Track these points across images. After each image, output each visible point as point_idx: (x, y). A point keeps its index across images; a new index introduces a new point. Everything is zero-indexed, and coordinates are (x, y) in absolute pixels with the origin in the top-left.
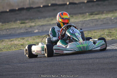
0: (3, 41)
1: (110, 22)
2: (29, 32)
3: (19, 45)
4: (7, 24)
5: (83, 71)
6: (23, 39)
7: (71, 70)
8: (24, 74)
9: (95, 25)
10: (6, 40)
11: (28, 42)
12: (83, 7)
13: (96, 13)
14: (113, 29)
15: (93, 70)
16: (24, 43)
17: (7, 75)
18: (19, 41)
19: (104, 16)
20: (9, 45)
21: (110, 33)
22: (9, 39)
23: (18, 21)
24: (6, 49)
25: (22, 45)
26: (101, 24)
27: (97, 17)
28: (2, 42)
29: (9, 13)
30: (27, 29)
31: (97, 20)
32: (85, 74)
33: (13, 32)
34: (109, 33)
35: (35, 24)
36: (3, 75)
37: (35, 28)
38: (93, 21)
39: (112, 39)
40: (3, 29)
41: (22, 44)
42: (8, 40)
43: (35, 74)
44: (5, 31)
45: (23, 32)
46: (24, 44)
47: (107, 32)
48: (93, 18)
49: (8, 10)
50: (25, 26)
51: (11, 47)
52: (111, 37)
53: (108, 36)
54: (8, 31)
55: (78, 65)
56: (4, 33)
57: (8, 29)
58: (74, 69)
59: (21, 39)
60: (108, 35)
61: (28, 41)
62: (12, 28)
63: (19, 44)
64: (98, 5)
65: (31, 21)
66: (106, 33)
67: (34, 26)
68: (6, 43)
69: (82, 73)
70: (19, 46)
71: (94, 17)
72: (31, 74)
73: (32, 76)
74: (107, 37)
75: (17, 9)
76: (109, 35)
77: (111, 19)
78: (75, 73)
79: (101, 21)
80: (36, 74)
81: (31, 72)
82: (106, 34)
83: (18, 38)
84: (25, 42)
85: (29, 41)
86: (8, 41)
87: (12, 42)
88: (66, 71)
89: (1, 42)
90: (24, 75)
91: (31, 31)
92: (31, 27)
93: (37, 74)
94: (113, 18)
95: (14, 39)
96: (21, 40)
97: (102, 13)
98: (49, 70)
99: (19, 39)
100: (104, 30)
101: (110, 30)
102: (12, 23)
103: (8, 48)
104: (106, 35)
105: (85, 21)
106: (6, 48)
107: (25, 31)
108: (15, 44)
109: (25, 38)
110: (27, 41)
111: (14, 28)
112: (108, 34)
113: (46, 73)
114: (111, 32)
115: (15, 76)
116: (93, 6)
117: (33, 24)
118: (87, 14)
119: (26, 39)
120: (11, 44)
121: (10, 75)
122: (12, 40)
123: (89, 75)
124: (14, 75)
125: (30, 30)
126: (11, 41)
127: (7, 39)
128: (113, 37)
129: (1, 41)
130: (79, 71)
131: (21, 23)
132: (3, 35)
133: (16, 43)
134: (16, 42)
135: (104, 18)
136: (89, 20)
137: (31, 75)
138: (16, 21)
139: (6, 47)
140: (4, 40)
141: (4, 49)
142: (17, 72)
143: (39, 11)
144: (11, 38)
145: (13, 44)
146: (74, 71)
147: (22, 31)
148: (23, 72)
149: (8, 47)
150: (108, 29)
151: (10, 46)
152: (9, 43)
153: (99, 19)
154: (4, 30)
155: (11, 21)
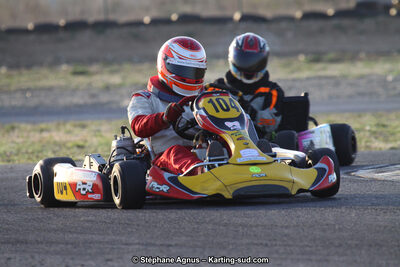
0: (13, 128)
1: (380, 90)
2: (102, 105)
3: (69, 145)
4: (25, 72)
5: (308, 249)
6: (83, 127)
7: (264, 242)
8: (100, 242)
9: (330, 97)
10: (23, 126)
11: (99, 139)
12: (290, 35)
13: (332, 55)
14: (393, 116)
15: (340, 245)
16: (86, 141)
17: (42, 243)
18: (69, 132)
19: (359, 69)
20: (33, 143)
21: (384, 126)
22: (34, 123)
23: (64, 67)
24: (26, 156)
25: (79, 147)
26: (350, 97)
27: (335, 70)
28: (11, 133)
29: (32, 37)
30: (93, 96)
31: (336, 81)
32: (313, 257)
33: (47, 101)
34: (378, 125)
35: (124, 78)
36: (26, 243)
37: (124, 91)
38: (324, 82)
39: (392, 148)
40: (13, 88)
41: (81, 143)
42: (29, 127)
43: (137, 246)
44: (18, 95)
45: (81, 102)
46: (87, 144)
47: (373, 123)
48: (322, 73)
49: (30, 26)
50: (90, 84)
51: (41, 151)
52: (386, 140)
53: (376, 138)
54: (28, 95)
55: (287, 227)
56: (14, 103)
57: (28, 89)
58: (275, 240)
59: (75, 126)
60: (375, 133)
61: (101, 136)
62: (42, 89)
63: (67, 142)
64: (341, 29)
65: (108, 69)
66: (368, 128)
67: (120, 86)
68: (25, 134)
69: (303, 254)
70: (69, 148)
71: (324, 69)
72: (127, 244)
73: (128, 252)
74: (373, 139)
75: (62, 22)
76: (381, 134)
77: (383, 82)
78: (277, 252)
79: (351, 85)
80: (143, 244)
81: (123, 239)
82: (369, 131)
83: (64, 124)
84: (88, 139)
85: (103, 134)
86: (29, 131)
87: (45, 135)
88: (248, 244)
89: (8, 131)
90: (102, 246)
91: (108, 103)
92: (107, 88)
93: (146, 245)
94: (390, 78)
95: (51, 125)
96: (77, 131)
97: (354, 58)
98: (187, 236)
99: (69, 126)
100: (360, 116)
101: (381, 116)
102: (45, 71)
103: (33, 153)
104: (367, 134)
105: (294, 80)
106: (23, 153)
107: (89, 101)
108: (56, 143)
109: (88, 122)
110: (96, 136)
111: (50, 89)
112: (374, 129)
113: (176, 245)
114: (386, 123)
115: (69, 246)
116: (321, 31)
117: (116, 79)
118: (302, 58)
119: (93, 127)
120: (40, 141)
121: (52, 243)
122: (43, 126)
123: (327, 261)
124: (67, 244)
125: (104, 98)
126: (42, 131)
127: (27, 122)
128: (395, 141)
129: (7, 126)
130: (289, 246)
131: (76, 73)
132: (14, 108)
133: (57, 139)
134: (58, 136)
135: (362, 77)
136: (308, 79)
137: (123, 247)
138: (55, 63)
139: (24, 150)
140: (16, 124)
141: (17, 155)
142: (75, 235)
143: (136, 37)
144: (42, 122)
145: (48, 142)
146: (276, 245)
147: (77, 100)
148: (96, 237)
149: (30, 150)
150: (375, 113)
151: (37, 147)
152: (36, 136)
153: (344, 77)
154: (16, 91)
155: (41, 64)
